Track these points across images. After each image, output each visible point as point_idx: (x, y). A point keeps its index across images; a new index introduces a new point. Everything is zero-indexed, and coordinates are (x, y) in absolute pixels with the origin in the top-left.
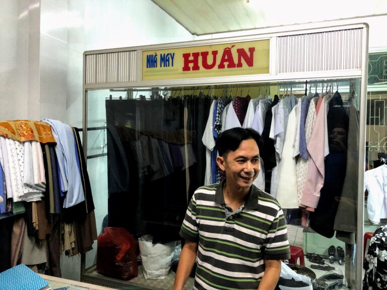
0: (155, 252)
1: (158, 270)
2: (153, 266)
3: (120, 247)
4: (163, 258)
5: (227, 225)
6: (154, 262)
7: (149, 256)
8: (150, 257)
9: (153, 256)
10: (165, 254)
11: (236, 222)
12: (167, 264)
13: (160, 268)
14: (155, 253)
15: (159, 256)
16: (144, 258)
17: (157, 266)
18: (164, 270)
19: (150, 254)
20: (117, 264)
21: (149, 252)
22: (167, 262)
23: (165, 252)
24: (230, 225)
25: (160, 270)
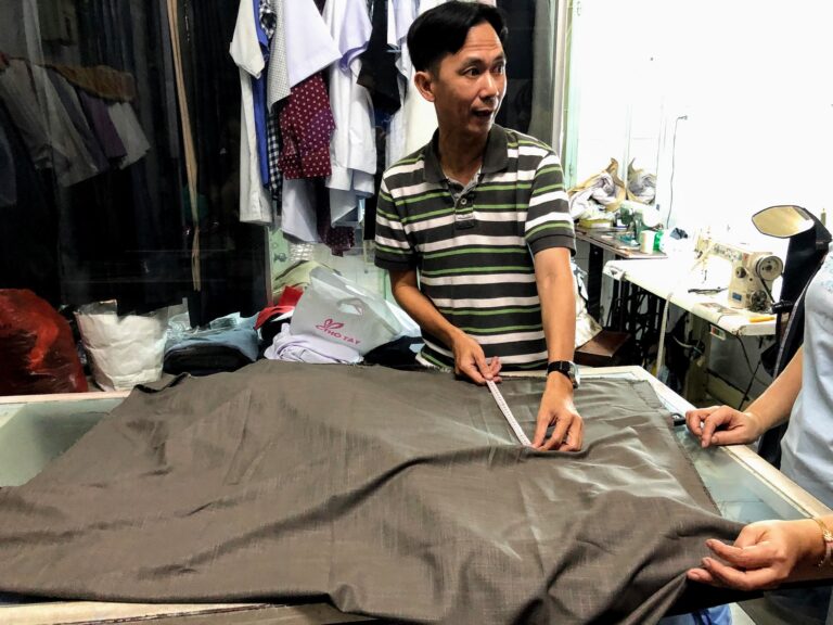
0: (126, 334)
1: (140, 372)
2: (125, 364)
3: (35, 332)
4: (146, 346)
5: (460, 218)
6: (127, 357)
7: (113, 345)
8: (116, 348)
9: (123, 343)
10: (149, 335)
11: (475, 206)
12: (157, 356)
13: (143, 368)
14: (126, 338)
15: (137, 341)
16: (97, 353)
17: (136, 363)
18: (153, 371)
19: (114, 341)
20: (33, 373)
21: (113, 337)
22: (157, 352)
23: (151, 332)
24: (466, 216)
25: (145, 371)
